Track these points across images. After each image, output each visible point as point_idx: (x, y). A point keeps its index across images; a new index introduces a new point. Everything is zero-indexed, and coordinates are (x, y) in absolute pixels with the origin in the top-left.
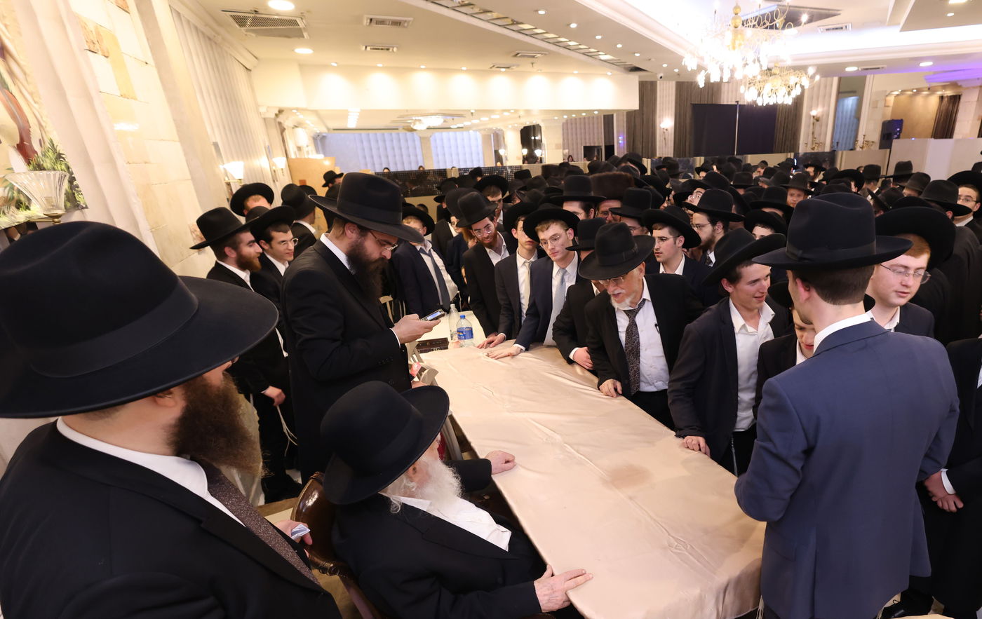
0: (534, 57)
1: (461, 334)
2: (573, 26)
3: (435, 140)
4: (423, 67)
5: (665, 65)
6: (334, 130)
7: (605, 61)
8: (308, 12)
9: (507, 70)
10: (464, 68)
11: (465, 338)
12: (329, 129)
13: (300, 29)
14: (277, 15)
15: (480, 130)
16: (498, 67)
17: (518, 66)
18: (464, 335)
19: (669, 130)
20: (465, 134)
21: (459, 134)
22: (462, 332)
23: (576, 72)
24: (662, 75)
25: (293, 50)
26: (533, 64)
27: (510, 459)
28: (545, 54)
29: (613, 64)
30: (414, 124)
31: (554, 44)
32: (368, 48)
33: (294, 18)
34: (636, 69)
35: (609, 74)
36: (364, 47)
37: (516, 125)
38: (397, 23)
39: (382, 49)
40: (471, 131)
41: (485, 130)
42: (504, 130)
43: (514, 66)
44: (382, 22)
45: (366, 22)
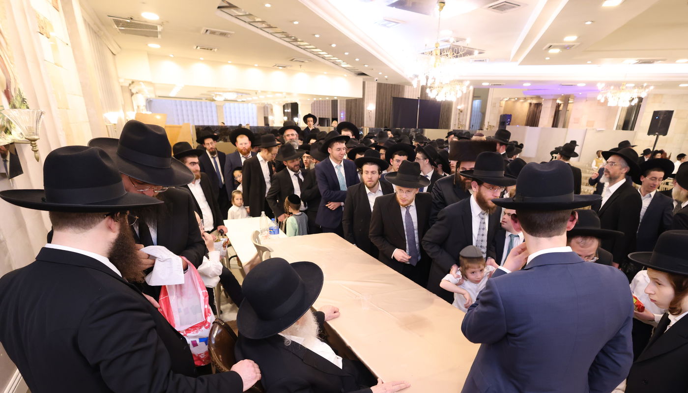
0: (303, 62)
1: (272, 231)
2: (334, 45)
3: (226, 108)
4: (229, 62)
5: (380, 73)
6: (159, 97)
7: (344, 68)
8: (167, 22)
9: (284, 68)
10: (256, 65)
11: (274, 234)
12: (156, 96)
13: (157, 32)
14: (146, 22)
15: (256, 104)
16: (278, 66)
17: (291, 66)
18: (274, 232)
19: (372, 111)
20: (245, 105)
21: (241, 105)
22: (273, 230)
23: (325, 73)
24: (377, 79)
25: (147, 45)
26: (300, 66)
27: (336, 310)
28: (311, 61)
29: (348, 70)
30: (216, 97)
31: (316, 55)
32: (199, 48)
33: (156, 25)
34: (363, 74)
35: (346, 75)
36: (195, 47)
37: (281, 102)
38: (223, 34)
39: (207, 49)
40: (250, 104)
41: (259, 103)
42: (273, 104)
43: (288, 66)
44: (213, 33)
45: (203, 31)
